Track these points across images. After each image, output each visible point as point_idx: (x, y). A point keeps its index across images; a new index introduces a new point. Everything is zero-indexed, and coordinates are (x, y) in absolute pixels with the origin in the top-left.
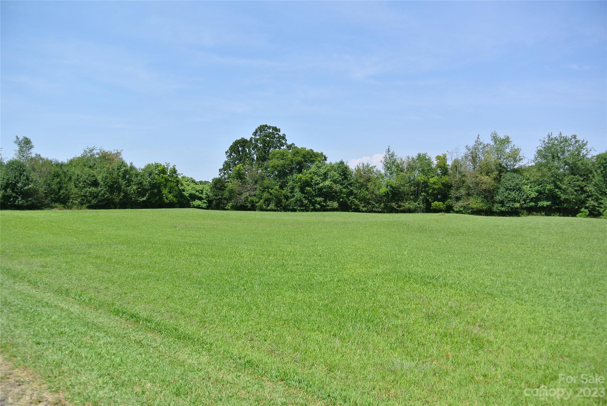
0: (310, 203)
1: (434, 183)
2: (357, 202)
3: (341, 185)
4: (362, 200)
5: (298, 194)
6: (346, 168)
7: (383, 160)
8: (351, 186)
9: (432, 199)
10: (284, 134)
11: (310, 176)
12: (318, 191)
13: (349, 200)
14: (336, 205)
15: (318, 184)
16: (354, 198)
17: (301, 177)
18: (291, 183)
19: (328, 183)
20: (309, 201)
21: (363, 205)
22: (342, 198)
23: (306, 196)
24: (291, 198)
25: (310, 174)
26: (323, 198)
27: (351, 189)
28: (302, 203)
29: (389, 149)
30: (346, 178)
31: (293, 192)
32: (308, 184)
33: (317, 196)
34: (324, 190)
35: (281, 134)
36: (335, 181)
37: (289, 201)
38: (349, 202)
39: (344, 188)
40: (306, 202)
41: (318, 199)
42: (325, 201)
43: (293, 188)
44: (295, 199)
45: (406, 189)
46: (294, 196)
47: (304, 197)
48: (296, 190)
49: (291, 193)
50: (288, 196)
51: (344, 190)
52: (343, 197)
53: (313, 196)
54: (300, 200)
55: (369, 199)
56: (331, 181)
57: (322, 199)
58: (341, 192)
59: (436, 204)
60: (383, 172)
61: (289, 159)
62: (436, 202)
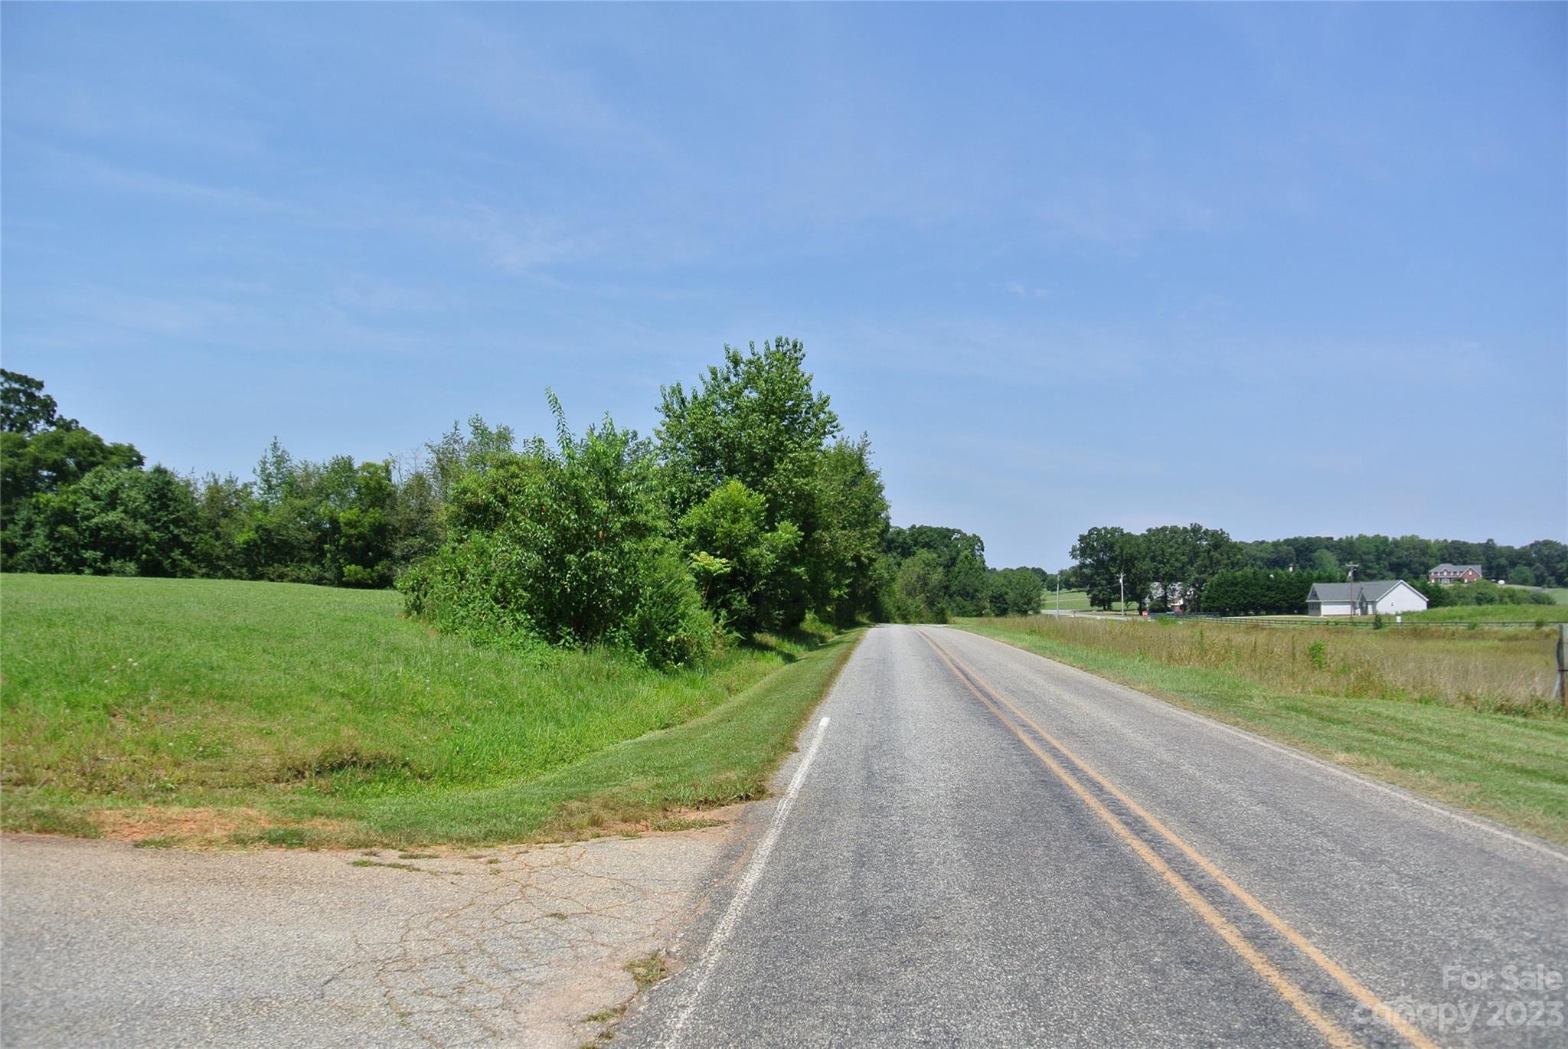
0: (68, 564)
1: (351, 524)
2: (187, 563)
3: (147, 522)
4: (202, 561)
5: (39, 540)
6: (169, 483)
7: (259, 469)
8: (179, 527)
9: (346, 560)
10: (48, 396)
11: (72, 498)
12: (90, 537)
13: (169, 557)
14: (132, 566)
15: (88, 518)
16: (182, 554)
17: (48, 501)
18: (23, 514)
19: (113, 516)
20: (66, 558)
21: (204, 570)
22: (148, 552)
23: (59, 545)
24: (23, 549)
25: (75, 492)
26: (102, 551)
27: (176, 532)
28: (50, 562)
29: (275, 443)
30: (164, 507)
31: (27, 536)
32: (63, 516)
33: (86, 547)
34: (104, 533)
35: (41, 394)
36: (135, 514)
37: (15, 559)
38: (166, 563)
39: (156, 529)
40: (59, 560)
41: (88, 554)
42: (105, 560)
43: (30, 526)
44: (28, 552)
45: (292, 533)
46: (29, 545)
47: (54, 549)
48: (38, 531)
49: (24, 537)
50: (14, 545)
51: (155, 535)
52: (148, 549)
53: (75, 546)
54: (41, 557)
55: (218, 558)
56: (125, 512)
57: (99, 554)
58: (147, 539)
59: (351, 569)
60: (257, 493)
61: (27, 457)
62: (353, 567)
